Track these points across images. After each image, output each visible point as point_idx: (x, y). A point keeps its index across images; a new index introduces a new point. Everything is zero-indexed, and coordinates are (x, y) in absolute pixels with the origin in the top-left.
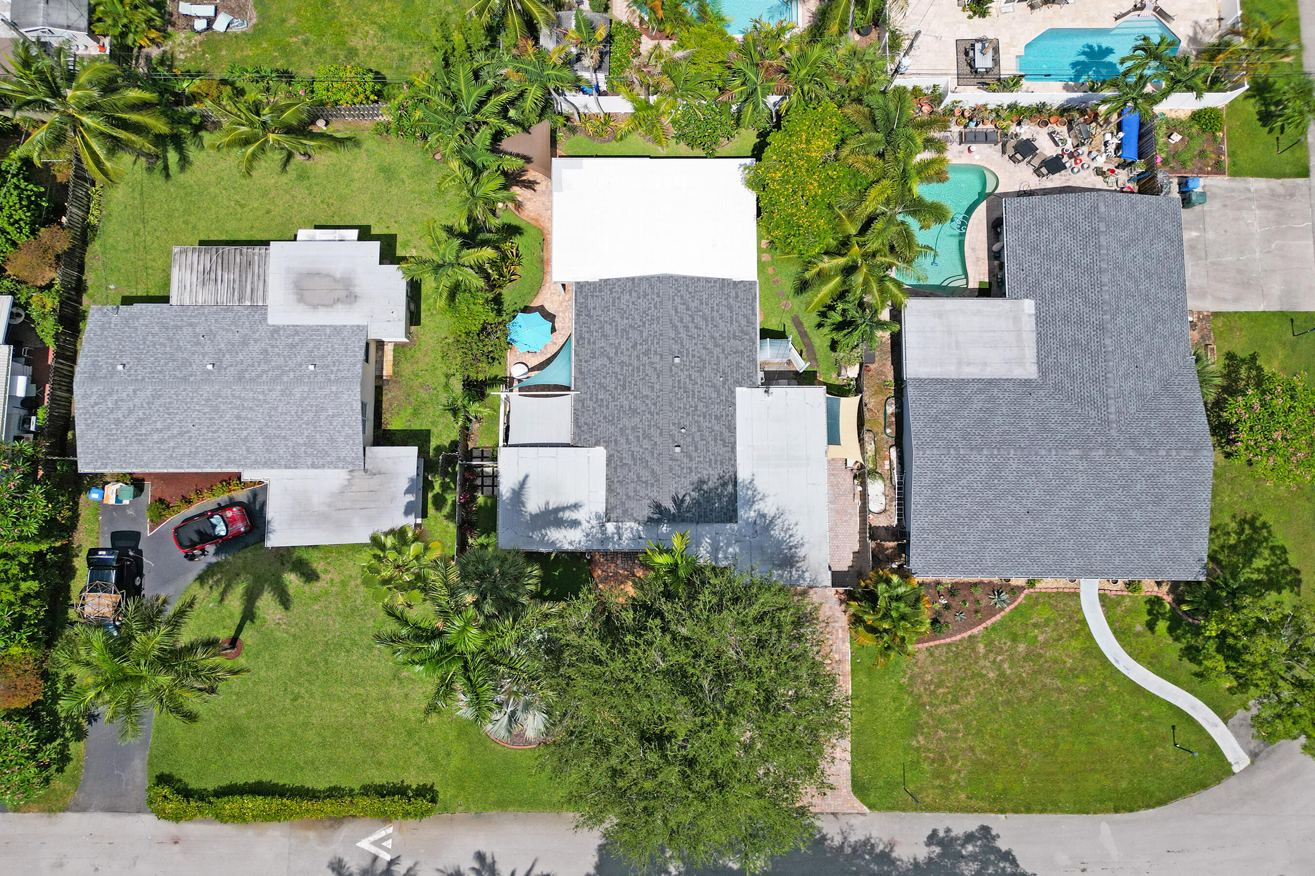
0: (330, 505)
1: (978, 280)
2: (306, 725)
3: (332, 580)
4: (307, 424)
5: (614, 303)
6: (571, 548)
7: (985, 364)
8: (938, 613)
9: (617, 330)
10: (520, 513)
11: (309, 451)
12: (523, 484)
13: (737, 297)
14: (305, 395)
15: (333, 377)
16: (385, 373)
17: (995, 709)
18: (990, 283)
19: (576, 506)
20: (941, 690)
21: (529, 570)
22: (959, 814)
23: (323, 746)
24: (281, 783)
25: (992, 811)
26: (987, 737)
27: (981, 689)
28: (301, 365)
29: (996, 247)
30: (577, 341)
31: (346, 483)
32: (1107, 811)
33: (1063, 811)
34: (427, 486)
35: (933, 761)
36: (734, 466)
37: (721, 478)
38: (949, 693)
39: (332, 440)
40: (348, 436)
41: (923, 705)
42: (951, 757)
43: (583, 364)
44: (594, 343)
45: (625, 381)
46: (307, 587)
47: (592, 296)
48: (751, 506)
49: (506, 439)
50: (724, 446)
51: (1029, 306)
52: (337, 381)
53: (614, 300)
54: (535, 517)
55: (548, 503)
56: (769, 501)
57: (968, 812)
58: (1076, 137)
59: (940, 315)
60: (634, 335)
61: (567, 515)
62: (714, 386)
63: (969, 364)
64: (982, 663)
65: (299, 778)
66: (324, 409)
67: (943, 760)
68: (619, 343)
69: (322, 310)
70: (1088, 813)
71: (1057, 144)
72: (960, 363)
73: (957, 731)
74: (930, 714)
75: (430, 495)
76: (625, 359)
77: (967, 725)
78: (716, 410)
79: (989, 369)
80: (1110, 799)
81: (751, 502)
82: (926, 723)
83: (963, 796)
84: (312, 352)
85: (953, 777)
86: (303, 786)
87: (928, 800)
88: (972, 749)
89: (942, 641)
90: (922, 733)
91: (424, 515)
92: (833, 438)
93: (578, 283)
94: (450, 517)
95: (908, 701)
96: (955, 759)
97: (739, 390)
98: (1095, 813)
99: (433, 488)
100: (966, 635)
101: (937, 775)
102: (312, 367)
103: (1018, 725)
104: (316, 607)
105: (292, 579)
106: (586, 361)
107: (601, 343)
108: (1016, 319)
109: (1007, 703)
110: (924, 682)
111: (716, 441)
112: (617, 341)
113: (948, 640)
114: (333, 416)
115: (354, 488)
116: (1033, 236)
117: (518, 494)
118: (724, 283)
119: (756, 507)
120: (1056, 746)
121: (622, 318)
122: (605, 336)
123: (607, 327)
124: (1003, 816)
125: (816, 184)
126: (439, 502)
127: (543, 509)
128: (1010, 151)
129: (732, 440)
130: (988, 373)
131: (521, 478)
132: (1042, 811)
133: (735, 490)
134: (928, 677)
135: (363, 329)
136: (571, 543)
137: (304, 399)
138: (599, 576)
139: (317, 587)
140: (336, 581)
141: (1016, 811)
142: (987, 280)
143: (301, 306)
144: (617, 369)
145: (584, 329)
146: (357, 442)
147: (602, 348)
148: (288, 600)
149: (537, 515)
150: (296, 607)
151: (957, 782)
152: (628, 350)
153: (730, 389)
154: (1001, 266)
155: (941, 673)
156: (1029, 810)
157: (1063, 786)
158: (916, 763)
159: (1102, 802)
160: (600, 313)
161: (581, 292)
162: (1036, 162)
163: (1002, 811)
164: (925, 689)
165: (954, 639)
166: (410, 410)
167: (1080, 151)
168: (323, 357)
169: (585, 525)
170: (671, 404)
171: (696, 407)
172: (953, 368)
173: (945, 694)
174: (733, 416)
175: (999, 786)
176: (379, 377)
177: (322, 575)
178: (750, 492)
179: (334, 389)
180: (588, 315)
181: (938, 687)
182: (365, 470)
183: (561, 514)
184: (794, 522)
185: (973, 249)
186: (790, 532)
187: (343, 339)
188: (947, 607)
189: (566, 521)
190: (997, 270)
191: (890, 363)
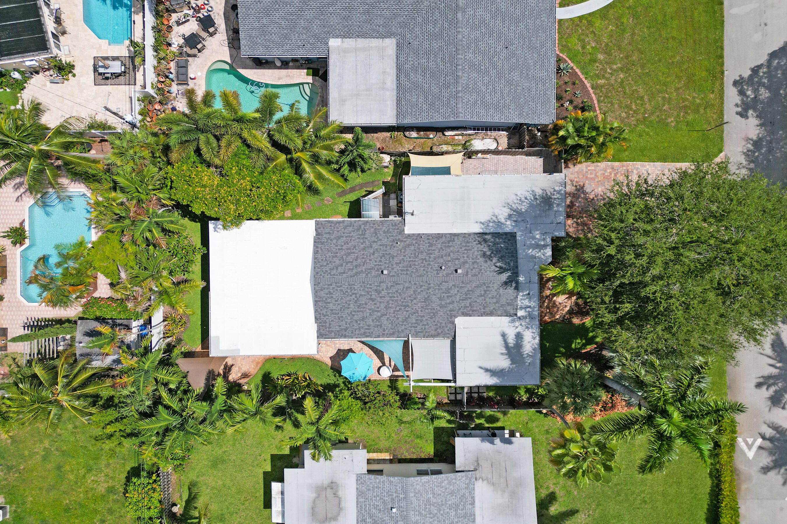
0: (504, 491)
1: (306, 77)
2: (664, 495)
3: (554, 484)
4: (440, 510)
5: (336, 314)
6: (538, 338)
7: (384, 73)
8: (575, 108)
9: (358, 311)
10: (510, 371)
11: (461, 507)
12: (487, 370)
13: (329, 233)
14: (417, 513)
15: (402, 496)
16: (388, 458)
17: (648, 74)
18: (308, 69)
19: (504, 335)
20: (634, 107)
21: (562, 366)
22: (725, 98)
23: (679, 483)
24: (706, 506)
25: (722, 79)
26: (668, 80)
27: (632, 82)
28: (392, 517)
29: (278, 64)
30: (367, 336)
31: (485, 482)
32: (722, 10)
33: (722, 36)
34: (479, 427)
35: (686, 113)
36: (469, 234)
37: (480, 243)
38: (635, 102)
39: (452, 493)
40: (450, 483)
41: (645, 118)
42: (683, 102)
43: (386, 332)
44: (369, 326)
45: (401, 306)
46: (560, 500)
47: (330, 328)
48: (502, 224)
49: (448, 381)
50: (454, 241)
51: (334, 43)
52: (405, 492)
53: (333, 314)
54: (513, 361)
55: (502, 354)
56: (497, 212)
57: (723, 93)
58: (182, 7)
59: (343, 101)
60: (363, 300)
61: (511, 340)
62: (405, 248)
63: (384, 83)
64: (612, 82)
65: (703, 496)
66: (428, 500)
67: (685, 107)
68: (370, 309)
69: (343, 505)
70: (723, 21)
71: (188, 20)
72: (383, 89)
73: (664, 98)
74: (652, 113)
75: (487, 425)
76: (383, 306)
77: (659, 91)
78: (424, 246)
79: (388, 70)
80: (713, 8)
81: (499, 224)
82: (658, 116)
83: (712, 96)
84: (380, 510)
85: (698, 101)
86: (709, 493)
87: (715, 117)
88: (677, 89)
89: (596, 105)
90: (666, 119)
91: (503, 428)
92: (446, 171)
93: (318, 337)
94: (505, 414)
95: (641, 127)
96: (684, 100)
97: (407, 232)
98: (723, 17)
99: (481, 424)
100: (591, 91)
101: (697, 111)
102: (394, 510)
103: (660, 61)
104: (576, 493)
105: (554, 510)
106: (384, 330)
107: (370, 321)
108: (346, 51)
109: (643, 67)
110: (628, 117)
111: (450, 247)
112: (368, 311)
113: (596, 102)
114: (434, 494)
115: (490, 476)
116: (274, 37)
117: (493, 373)
118: (318, 241)
119: (503, 221)
120: (674, 38)
121: (349, 308)
122: (363, 319)
123: (356, 317)
124: (726, 72)
125: (242, 181)
126: (492, 419)
127: (507, 357)
128: (195, 51)
129: (449, 236)
130: (392, 71)
131: (482, 371)
132: (722, 48)
133: (489, 234)
134: (624, 115)
135: (359, 477)
136: (534, 338)
137: (420, 514)
138: (550, 318)
139: (560, 493)
140: (555, 481)
141: (722, 64)
142: (306, 71)
143: (341, 518)
144: (392, 311)
145: (357, 332)
146: (454, 477)
147: (373, 321)
148: (571, 511)
149: (511, 360)
150: (577, 505)
151: (702, 99)
152: (375, 304)
153: (406, 238)
154: (295, 60)
155: (620, 107)
156: (721, 57)
157: (703, 36)
158: (688, 124)
159: (715, 12)
160: (344, 322)
161: (326, 335)
162: (204, 34)
163: (722, 73)
164: (633, 116)
165: (594, 98)
166: (418, 441)
167: (194, 6)
168: (384, 502)
169: (519, 329)
170: (421, 276)
171: (422, 259)
172: (388, 93)
173: (636, 105)
174: (428, 235)
175: (704, 74)
176: (391, 461)
177: (551, 490)
178: (491, 224)
179: (412, 495)
180: (346, 330)
181: (631, 109)
182: (475, 470)
183: (511, 345)
184: (515, 197)
185: (279, 79)
186: (523, 199)
187: (369, 490)
188: (571, 102)
189: (517, 342)
190: (298, 64)
191: (375, 135)
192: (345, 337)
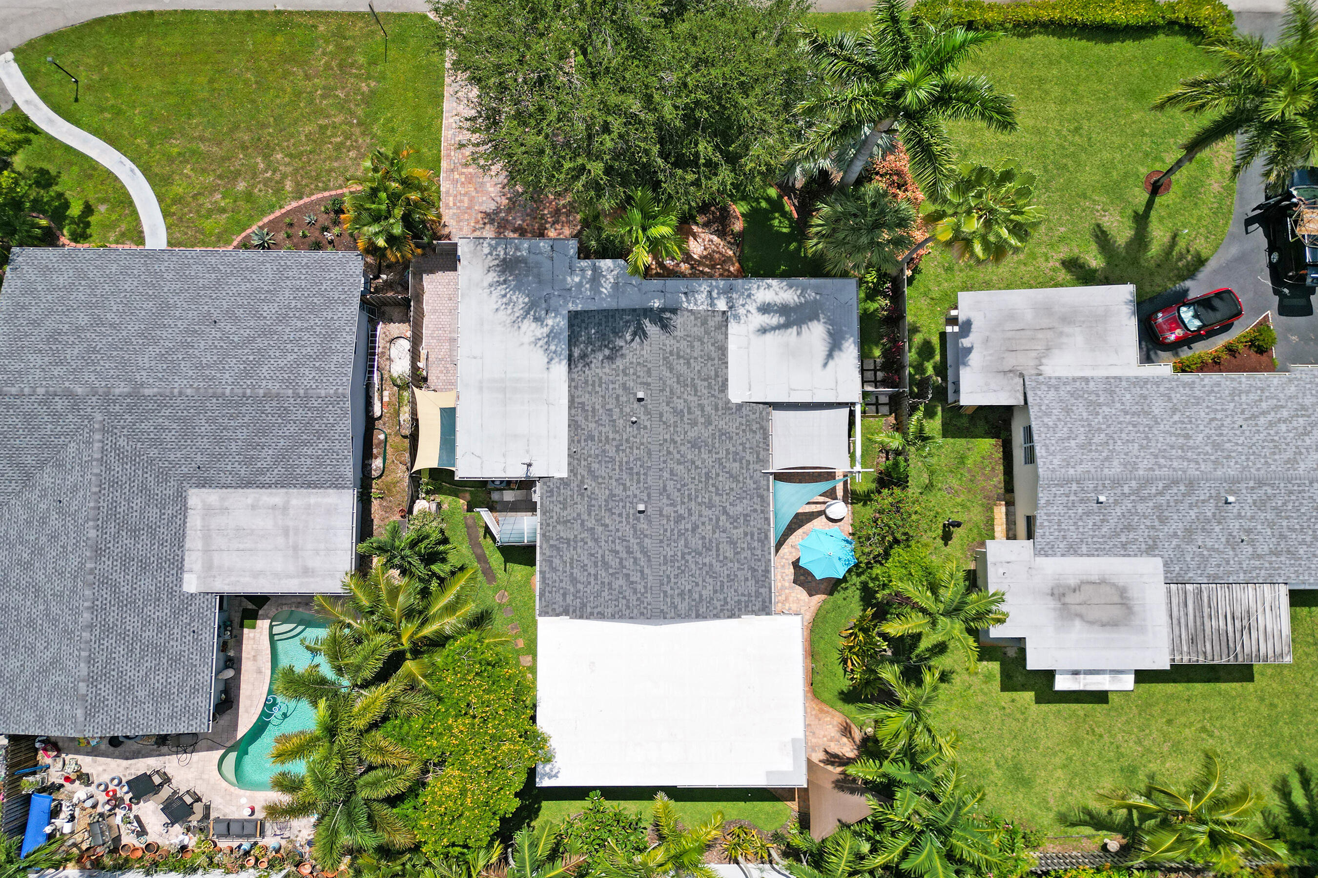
5: (722, 586)
7: (253, 507)
8: (336, 223)
9: (718, 550)
11: (1093, 398)
13: (564, 595)
15: (1075, 486)
16: (1003, 508)
17: (278, 119)
19: (764, 331)
20: (338, 140)
22: (327, 9)
25: (290, 13)
26: (289, 90)
27: (292, 141)
28: (1116, 503)
30: (767, 537)
32: (162, 13)
33: (211, 13)
35: (352, 65)
36: (571, 380)
37: (588, 365)
38: (329, 137)
40: (1048, 414)
41: (360, 124)
42: (332, 69)
43: (758, 507)
44: (746, 534)
45: (706, 484)
47: (749, 596)
48: (551, 331)
50: (583, 404)
52: (1067, 481)
53: (722, 590)
56: (528, 338)
57: (317, 12)
59: (307, 571)
60: (695, 542)
61: (773, 320)
62: (595, 478)
63: (274, 507)
64: (289, 169)
66: (1081, 447)
67: (341, 66)
68: (714, 532)
69: (1095, 578)
70: (184, 11)
72: (285, 509)
73: (324, 96)
74: (352, 114)
76: (706, 512)
77: (311, 103)
78: (593, 448)
79: (248, 502)
80: (157, 25)
81: (551, 336)
82: (357, 105)
83: (322, 28)
84: (1102, 521)
85: (331, 48)
87: (361, 24)
88: (307, 77)
89: (333, 193)
90: (363, 94)
92: (448, 417)
93: (769, 614)
95: (377, 130)
96: (327, 66)
97: (564, 474)
98: (176, 11)
100: (305, 200)
101: (349, 51)
102: (1102, 499)
103: (253, 101)
106: (755, 510)
107: (737, 533)
109: (264, 126)
110: (357, 148)
111: (594, 410)
112: (717, 535)
113: (326, 194)
115: (1034, 354)
118: (581, 613)
119: (545, 330)
120: (212, 81)
122: (732, 543)
123: (730, 554)
124: (278, 8)
129: (573, 412)
132: (235, 12)
133: (570, 350)
134: (352, 154)
135: (1040, 552)
141: (264, 13)
144: (716, 499)
145: (759, 552)
147: (736, 528)
151: (327, 42)
152: (703, 524)
153: (575, 475)
154: (224, 648)
155: (337, 159)
156: (250, 14)
157: (209, 40)
158: (373, 63)
159: (166, 23)
160: (739, 573)
161: (764, 601)
162: (165, 793)
163: (278, 13)
164: (356, 141)
165: (320, 196)
170: (649, 453)
171: (618, 450)
172: (294, 502)
173: (334, 136)
174: (571, 441)
175: (280, 39)
176: (1010, 504)
178: (553, 348)
179: (1071, 471)
180: (754, 570)
181: (342, 143)
182: (1022, 375)
184: (501, 313)
185: (259, 672)
186: (504, 300)
187: (1064, 537)
188: (325, 229)
191: (374, 522)
192: (767, 571)
